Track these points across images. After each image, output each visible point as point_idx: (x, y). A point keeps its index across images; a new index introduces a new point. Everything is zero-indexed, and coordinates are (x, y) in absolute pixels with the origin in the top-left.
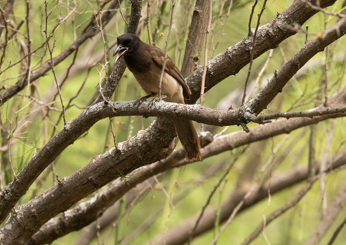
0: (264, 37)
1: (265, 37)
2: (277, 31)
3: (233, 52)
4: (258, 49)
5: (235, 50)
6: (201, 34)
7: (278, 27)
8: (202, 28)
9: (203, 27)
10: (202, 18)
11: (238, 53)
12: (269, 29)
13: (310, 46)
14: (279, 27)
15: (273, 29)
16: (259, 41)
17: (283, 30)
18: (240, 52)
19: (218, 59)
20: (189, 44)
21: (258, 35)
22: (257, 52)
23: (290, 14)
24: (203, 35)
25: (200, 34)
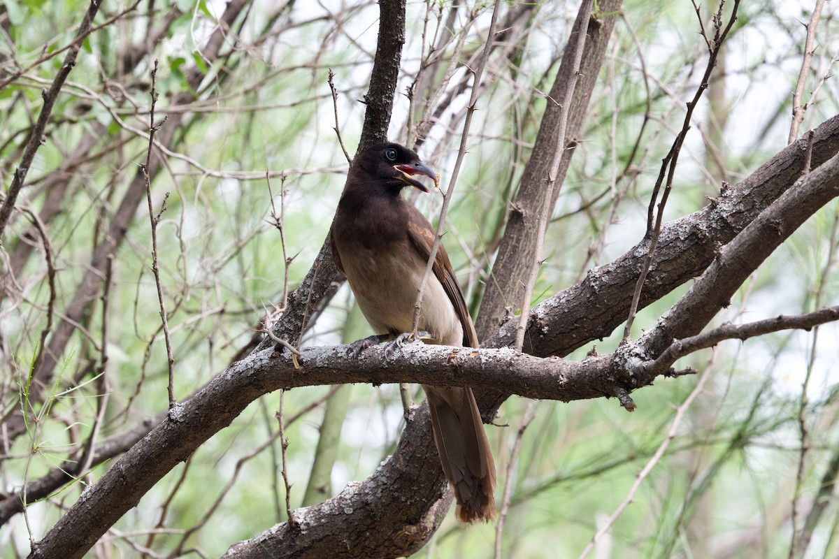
0: (683, 241)
1: (687, 241)
2: (719, 228)
3: (603, 278)
4: (665, 272)
5: (608, 272)
6: (522, 268)
7: (722, 218)
8: (527, 252)
9: (529, 251)
10: (530, 228)
11: (614, 280)
12: (698, 222)
13: (814, 178)
14: (725, 216)
15: (710, 223)
16: (671, 252)
17: (733, 225)
18: (620, 278)
19: (563, 296)
20: (492, 289)
21: (669, 237)
22: (662, 279)
23: (755, 186)
24: (529, 270)
25: (520, 266)
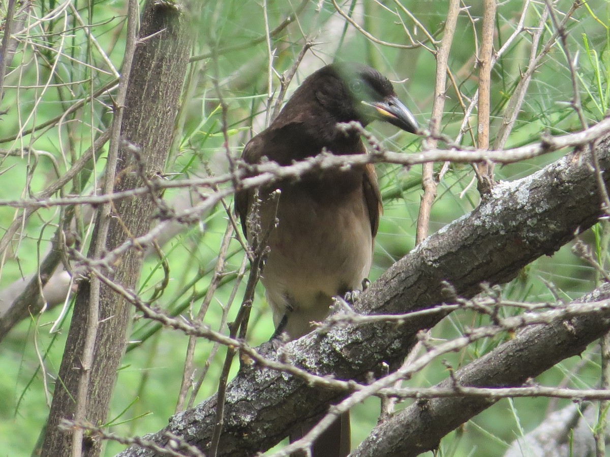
0: (288, 383)
1: (292, 382)
2: (332, 364)
3: (189, 430)
4: (268, 422)
5: (195, 422)
6: (101, 360)
7: (334, 351)
8: (105, 337)
9: (109, 336)
10: (107, 304)
11: (203, 433)
12: (305, 356)
13: (391, 433)
14: (338, 349)
15: (319, 357)
16: (274, 396)
17: (351, 360)
18: (210, 430)
19: (140, 451)
20: (62, 393)
21: (269, 376)
22: (265, 431)
23: (373, 307)
24: (111, 362)
25: (98, 359)
